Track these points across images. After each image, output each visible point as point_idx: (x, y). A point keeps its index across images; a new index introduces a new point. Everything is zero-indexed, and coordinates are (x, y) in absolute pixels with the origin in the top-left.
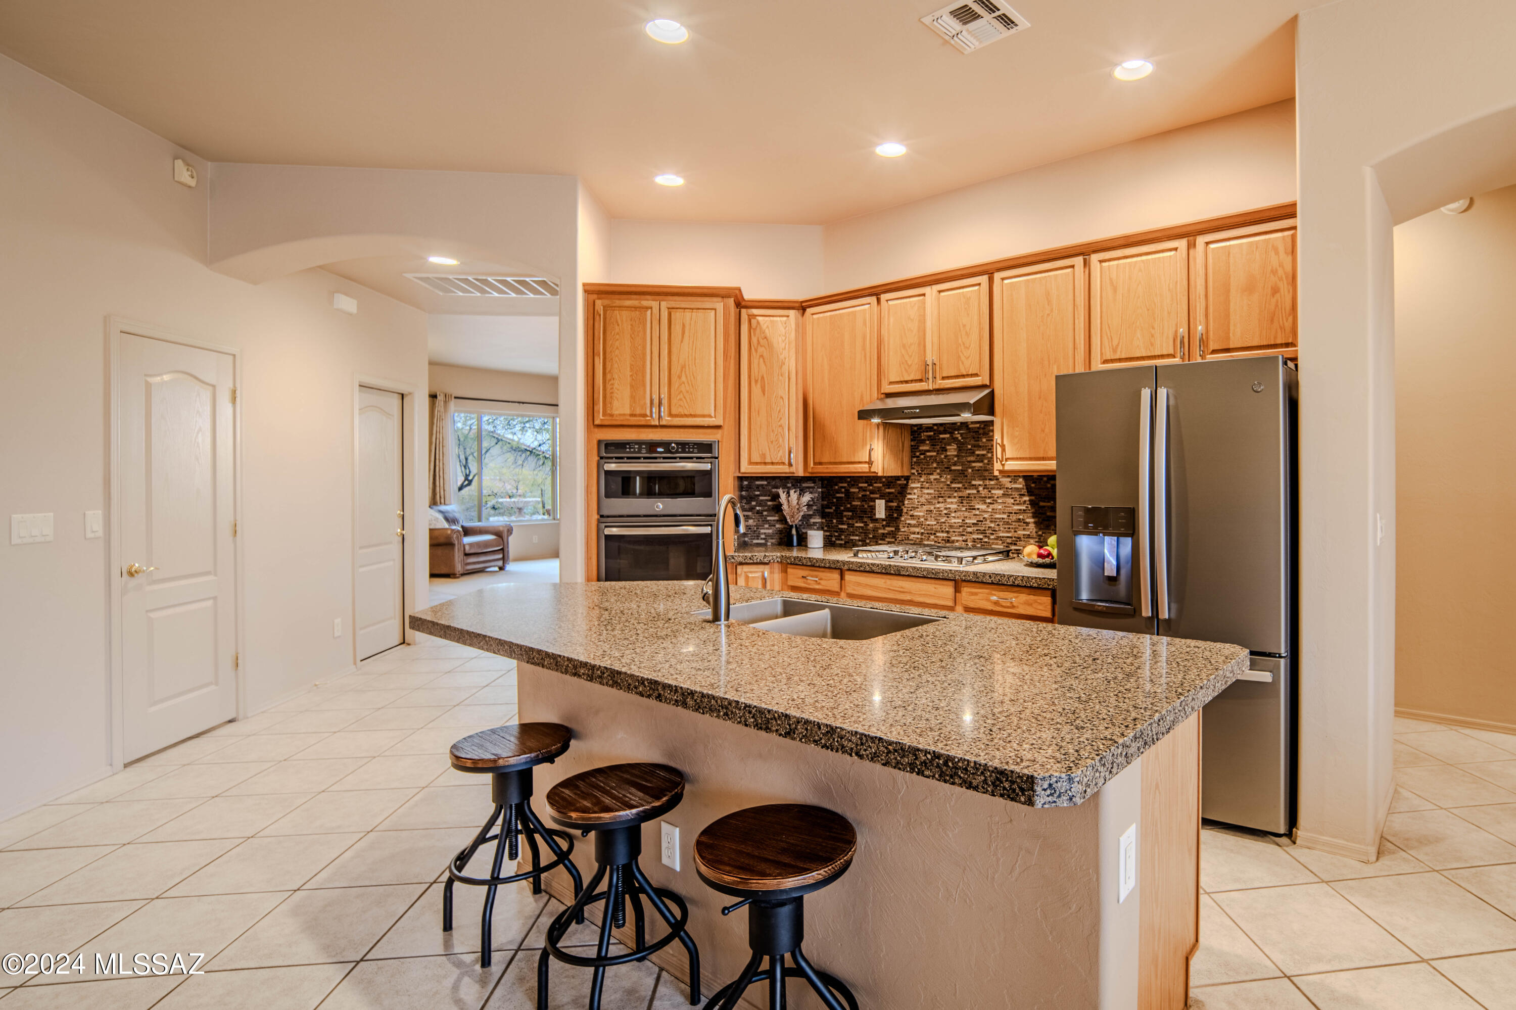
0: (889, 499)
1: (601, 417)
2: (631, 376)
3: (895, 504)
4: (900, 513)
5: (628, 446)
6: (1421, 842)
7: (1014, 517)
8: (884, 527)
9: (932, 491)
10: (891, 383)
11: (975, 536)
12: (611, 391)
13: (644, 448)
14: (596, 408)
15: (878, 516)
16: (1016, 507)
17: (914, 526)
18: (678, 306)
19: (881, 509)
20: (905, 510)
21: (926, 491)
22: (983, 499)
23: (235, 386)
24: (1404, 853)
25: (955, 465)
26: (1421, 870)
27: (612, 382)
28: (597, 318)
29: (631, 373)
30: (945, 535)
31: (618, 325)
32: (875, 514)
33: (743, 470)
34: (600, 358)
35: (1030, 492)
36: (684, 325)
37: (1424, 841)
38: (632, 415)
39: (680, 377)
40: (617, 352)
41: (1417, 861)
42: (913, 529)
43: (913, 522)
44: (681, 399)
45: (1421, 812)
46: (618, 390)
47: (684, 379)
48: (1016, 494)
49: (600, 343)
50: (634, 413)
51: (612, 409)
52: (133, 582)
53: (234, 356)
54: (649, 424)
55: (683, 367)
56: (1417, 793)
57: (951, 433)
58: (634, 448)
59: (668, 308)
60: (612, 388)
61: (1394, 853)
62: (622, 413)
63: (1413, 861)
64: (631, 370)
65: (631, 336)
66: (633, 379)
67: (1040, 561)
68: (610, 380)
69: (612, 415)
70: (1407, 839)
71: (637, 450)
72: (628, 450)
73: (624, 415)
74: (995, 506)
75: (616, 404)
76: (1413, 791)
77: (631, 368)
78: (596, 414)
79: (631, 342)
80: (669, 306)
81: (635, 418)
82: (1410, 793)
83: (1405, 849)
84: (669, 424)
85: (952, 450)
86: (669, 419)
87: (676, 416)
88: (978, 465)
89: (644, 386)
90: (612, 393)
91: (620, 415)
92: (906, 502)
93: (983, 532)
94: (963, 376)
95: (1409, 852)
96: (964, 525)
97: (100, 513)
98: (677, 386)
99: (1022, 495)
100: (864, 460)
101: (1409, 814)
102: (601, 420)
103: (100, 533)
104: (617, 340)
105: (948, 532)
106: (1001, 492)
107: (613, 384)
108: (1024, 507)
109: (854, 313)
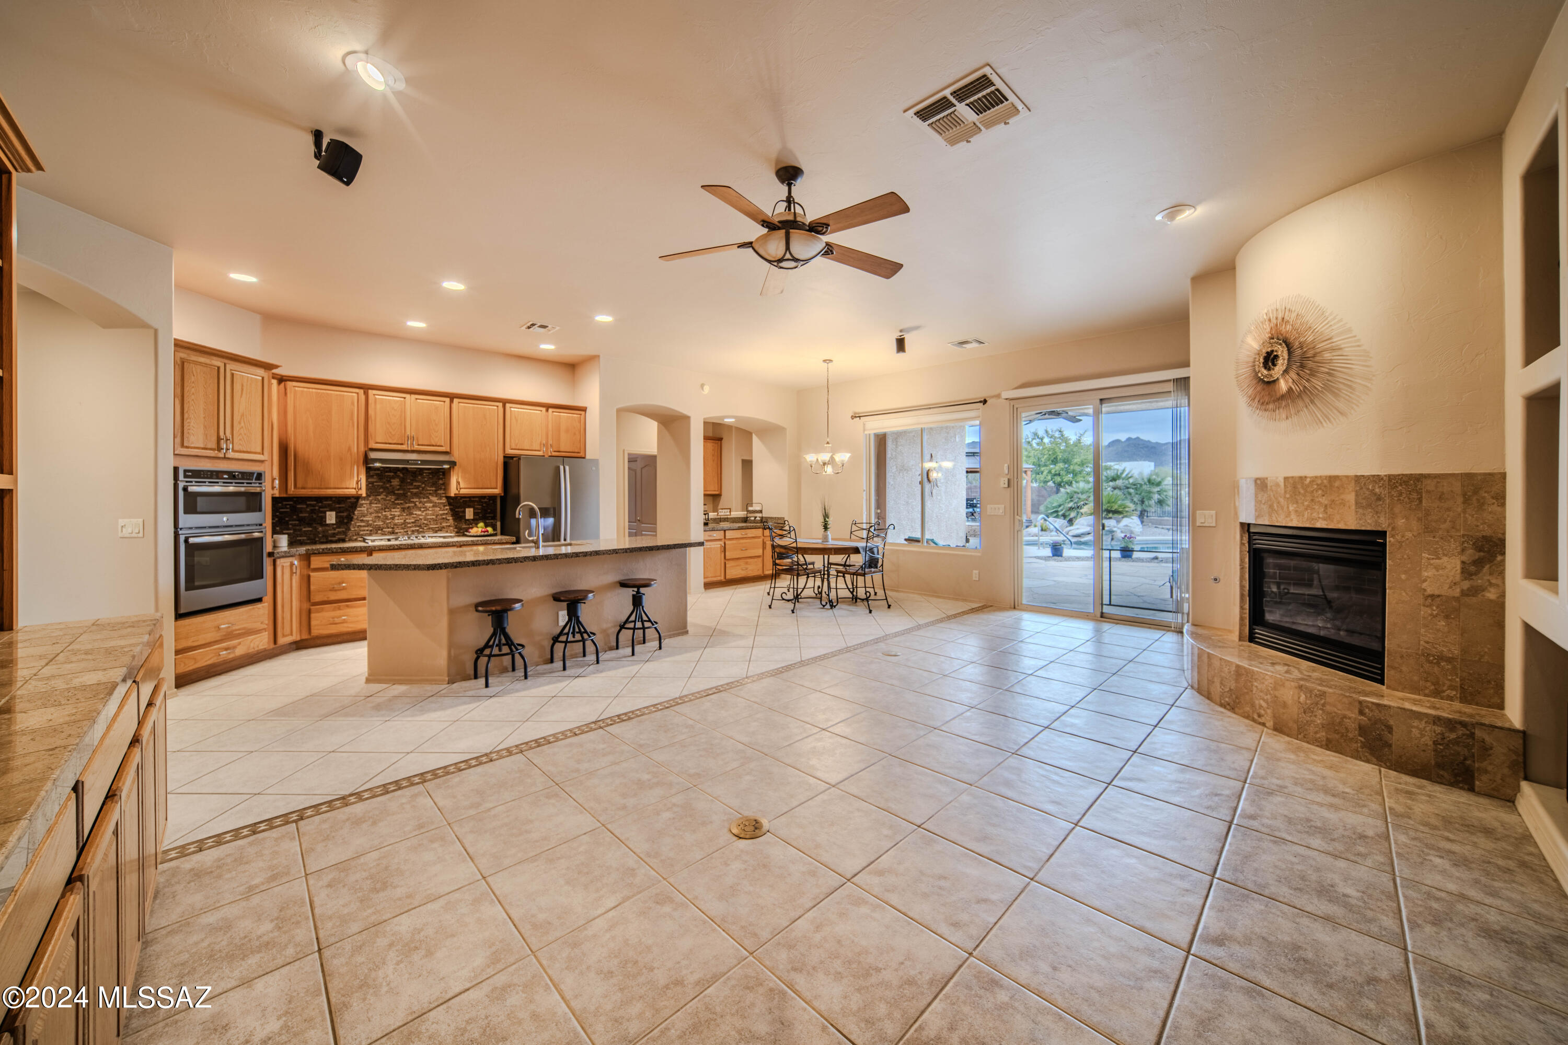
0: (338, 511)
1: (180, 448)
2: (204, 418)
3: (345, 514)
4: (350, 519)
7: (440, 517)
8: (334, 529)
9: (380, 505)
10: (377, 443)
11: (414, 529)
14: (176, 441)
15: (328, 522)
16: (441, 512)
17: (364, 526)
18: (238, 371)
19: (331, 518)
20: (355, 517)
21: (373, 505)
22: (419, 509)
25: (398, 490)
27: (189, 420)
28: (176, 367)
29: (203, 415)
30: (390, 530)
31: (194, 376)
32: (325, 521)
33: (289, 492)
35: (450, 504)
36: (242, 386)
38: (204, 448)
39: (240, 423)
40: (193, 397)
42: (362, 528)
43: (363, 524)
44: (240, 440)
46: (193, 427)
47: (242, 424)
48: (442, 506)
49: (179, 388)
50: (206, 447)
51: (189, 441)
54: (218, 456)
55: (243, 415)
57: (395, 473)
60: (189, 425)
64: (205, 413)
65: (204, 386)
66: (205, 420)
67: (483, 534)
68: (187, 419)
69: (188, 447)
71: (208, 476)
73: (197, 447)
74: (428, 512)
75: (192, 438)
77: (203, 411)
79: (203, 392)
80: (232, 370)
81: (207, 451)
84: (232, 456)
85: (396, 482)
86: (231, 452)
87: (237, 451)
88: (415, 491)
89: (214, 426)
90: (189, 429)
91: (194, 447)
92: (356, 512)
93: (420, 526)
94: (433, 446)
96: (405, 523)
98: (238, 429)
99: (444, 506)
100: (351, 486)
102: (180, 450)
104: (193, 389)
105: (393, 528)
106: (431, 505)
107: (189, 423)
108: (446, 512)
109: (344, 395)
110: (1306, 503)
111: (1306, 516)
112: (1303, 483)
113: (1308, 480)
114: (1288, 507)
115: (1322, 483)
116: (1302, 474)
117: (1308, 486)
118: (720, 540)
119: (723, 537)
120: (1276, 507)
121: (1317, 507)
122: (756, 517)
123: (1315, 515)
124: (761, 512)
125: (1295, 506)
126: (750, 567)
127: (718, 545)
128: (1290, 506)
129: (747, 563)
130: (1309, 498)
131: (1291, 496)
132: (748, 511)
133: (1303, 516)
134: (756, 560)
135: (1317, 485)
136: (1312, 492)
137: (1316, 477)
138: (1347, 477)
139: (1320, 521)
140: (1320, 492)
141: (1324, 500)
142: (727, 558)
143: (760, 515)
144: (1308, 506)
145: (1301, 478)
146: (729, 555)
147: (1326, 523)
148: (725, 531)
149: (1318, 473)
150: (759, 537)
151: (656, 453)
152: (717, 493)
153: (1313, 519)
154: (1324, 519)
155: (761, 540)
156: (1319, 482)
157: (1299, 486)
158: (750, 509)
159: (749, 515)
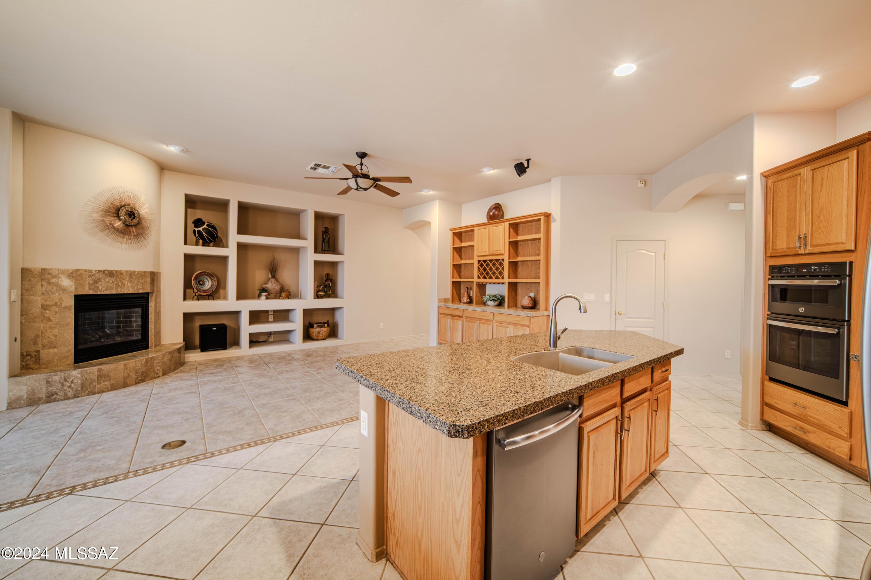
1: (771, 252)
2: (787, 223)
5: (784, 269)
12: (776, 234)
13: (794, 270)
14: (768, 247)
18: (818, 166)
23: (665, 252)
28: (769, 191)
29: (787, 221)
31: (780, 192)
34: (770, 215)
36: (822, 179)
38: (788, 248)
39: (819, 217)
40: (779, 209)
44: (820, 234)
46: (780, 233)
47: (822, 218)
49: (770, 206)
50: (789, 247)
51: (777, 246)
52: (620, 317)
53: (665, 241)
54: (797, 253)
55: (822, 209)
58: (788, 270)
59: (812, 170)
60: (777, 233)
62: (782, 247)
64: (787, 218)
65: (788, 196)
66: (788, 225)
69: (777, 250)
71: (789, 271)
72: (784, 271)
73: (783, 249)
75: (779, 242)
77: (787, 217)
78: (767, 250)
79: (787, 201)
80: (813, 168)
81: (790, 250)
84: (811, 252)
86: (811, 248)
87: (817, 246)
89: (795, 228)
90: (776, 236)
91: (781, 249)
97: (609, 295)
98: (817, 224)
102: (771, 253)
103: (609, 301)
104: (780, 201)
107: (777, 230)
110: (136, 283)
111: (136, 288)
112: (134, 274)
113: (137, 272)
114: (128, 285)
115: (142, 274)
116: (135, 270)
117: (136, 275)
120: (120, 285)
121: (139, 284)
123: (139, 287)
125: (131, 284)
128: (129, 284)
130: (137, 280)
131: (129, 279)
133: (135, 288)
135: (140, 275)
136: (138, 278)
137: (139, 271)
138: (148, 272)
139: (141, 290)
140: (141, 278)
141: (142, 281)
144: (137, 284)
145: (134, 271)
147: (142, 290)
149: (140, 270)
153: (138, 289)
154: (142, 289)
156: (140, 273)
157: (133, 275)
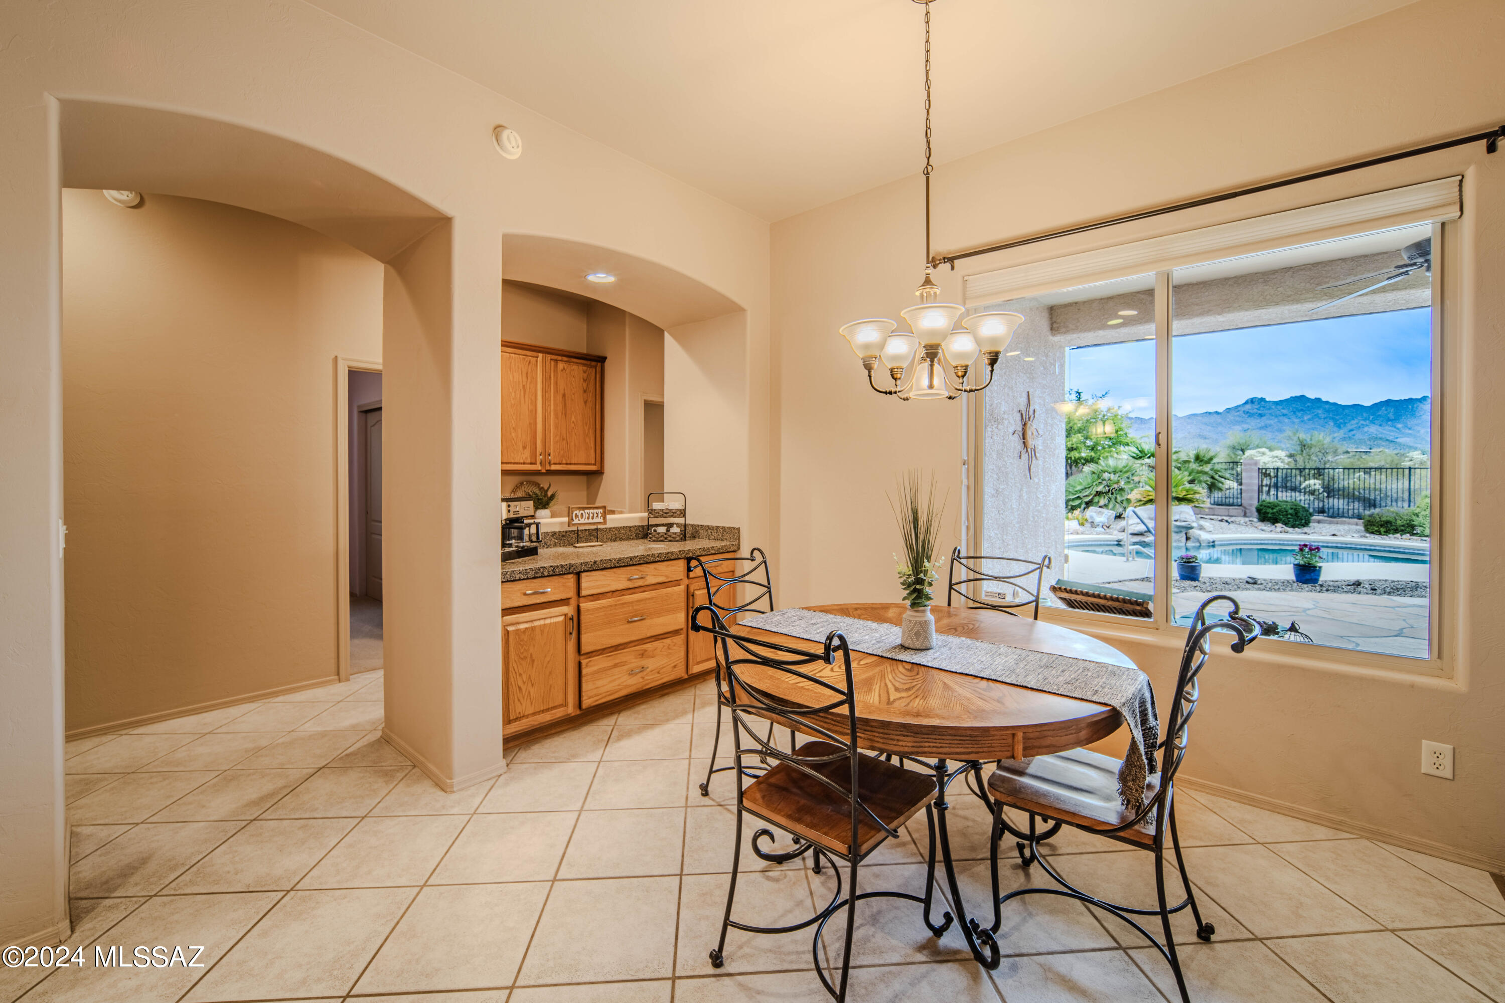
6: (125, 875)
24: (107, 900)
26: (136, 906)
37: (127, 872)
41: (128, 899)
45: (113, 842)
56: (102, 822)
61: (93, 909)
63: (121, 903)
70: (106, 882)
76: (95, 823)
82: (92, 827)
83: (107, 895)
95: (113, 895)
101: (98, 852)
118: (564, 602)
119: (571, 593)
122: (670, 526)
124: (682, 513)
126: (651, 664)
127: (556, 616)
129: (643, 655)
132: (651, 511)
134: (667, 641)
142: (585, 648)
143: (681, 521)
146: (589, 641)
148: (578, 574)
150: (677, 583)
151: (380, 367)
152: (593, 468)
155: (682, 588)
158: (657, 506)
159: (653, 521)
